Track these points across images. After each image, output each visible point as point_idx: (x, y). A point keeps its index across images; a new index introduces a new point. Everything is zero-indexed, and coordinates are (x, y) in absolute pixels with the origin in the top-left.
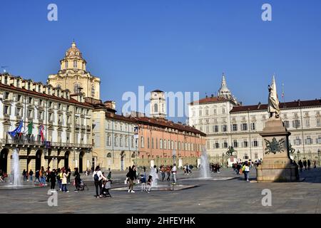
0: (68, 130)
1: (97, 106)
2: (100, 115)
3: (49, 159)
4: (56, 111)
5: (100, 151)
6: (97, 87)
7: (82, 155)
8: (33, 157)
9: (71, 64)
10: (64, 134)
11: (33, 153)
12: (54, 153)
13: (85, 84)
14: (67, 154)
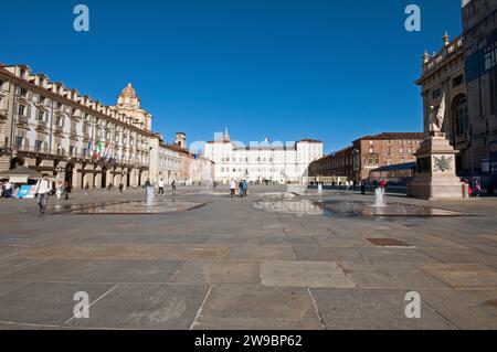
0: (131, 151)
1: (152, 136)
2: (154, 142)
3: (114, 174)
4: (121, 134)
5: (154, 169)
6: (150, 121)
7: (140, 172)
8: (99, 172)
9: (127, 100)
10: (127, 154)
11: (99, 168)
12: (118, 169)
13: (141, 117)
14: (129, 170)
